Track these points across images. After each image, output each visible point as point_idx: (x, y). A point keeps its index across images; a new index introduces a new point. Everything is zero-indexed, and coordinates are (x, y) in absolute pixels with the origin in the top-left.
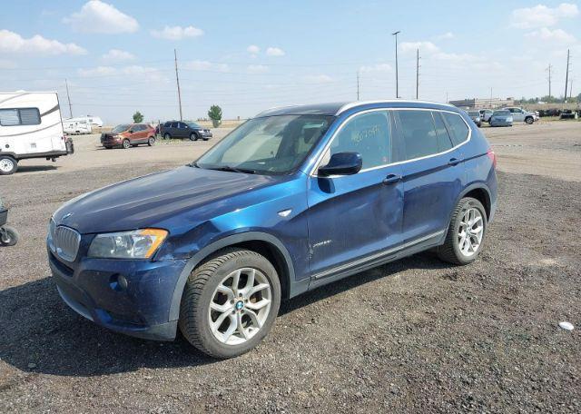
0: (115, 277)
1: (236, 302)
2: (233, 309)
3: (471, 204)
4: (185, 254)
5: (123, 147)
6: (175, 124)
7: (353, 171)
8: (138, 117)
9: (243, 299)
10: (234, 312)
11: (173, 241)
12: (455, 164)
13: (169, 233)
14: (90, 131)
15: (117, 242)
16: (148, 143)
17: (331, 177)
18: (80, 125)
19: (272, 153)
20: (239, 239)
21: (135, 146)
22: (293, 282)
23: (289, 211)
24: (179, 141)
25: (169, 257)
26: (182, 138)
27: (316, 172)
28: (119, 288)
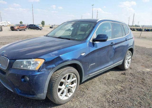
0: (23, 77)
1: (66, 85)
2: (65, 87)
3: (129, 52)
4: (50, 68)
5: (17, 30)
6: (32, 25)
7: (105, 41)
8: (21, 23)
9: (68, 84)
10: (65, 88)
11: (47, 63)
12: (126, 40)
13: (45, 60)
14: (7, 25)
15: (24, 63)
16: (24, 30)
17: (96, 42)
18: (4, 24)
19: (70, 34)
20: (69, 63)
21: (20, 30)
22: (83, 77)
23: (84, 54)
24: (33, 30)
25: (44, 69)
26: (34, 29)
27: (92, 40)
28: (25, 81)
